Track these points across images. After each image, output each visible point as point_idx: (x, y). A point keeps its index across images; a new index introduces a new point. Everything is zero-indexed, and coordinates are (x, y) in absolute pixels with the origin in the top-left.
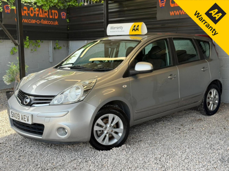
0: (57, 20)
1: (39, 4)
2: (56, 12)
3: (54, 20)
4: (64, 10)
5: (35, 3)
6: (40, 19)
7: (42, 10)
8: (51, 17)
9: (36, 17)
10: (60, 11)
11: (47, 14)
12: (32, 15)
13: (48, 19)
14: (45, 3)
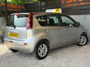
0: (20, 9)
1: (13, 3)
2: (20, 6)
3: (19, 9)
4: (23, 5)
5: (12, 2)
6: (14, 9)
7: (15, 5)
8: (18, 8)
9: (12, 8)
10: (22, 5)
11: (16, 7)
12: (11, 7)
13: (17, 9)
14: (16, 2)
